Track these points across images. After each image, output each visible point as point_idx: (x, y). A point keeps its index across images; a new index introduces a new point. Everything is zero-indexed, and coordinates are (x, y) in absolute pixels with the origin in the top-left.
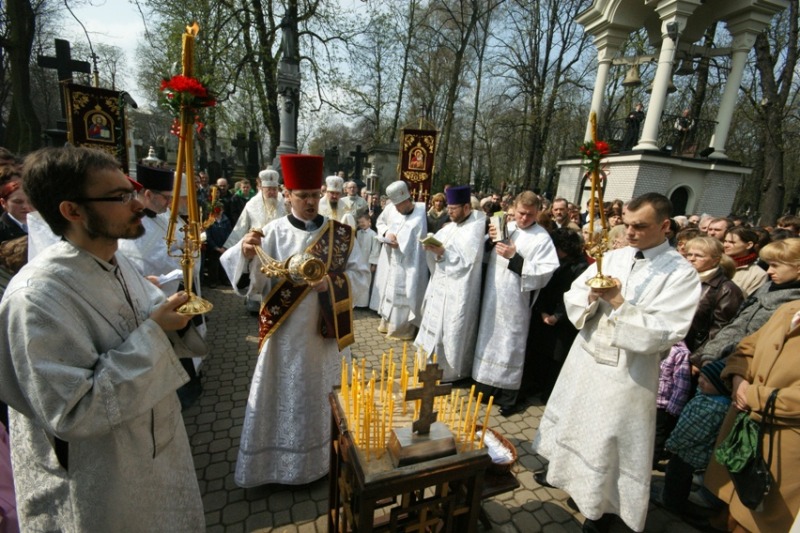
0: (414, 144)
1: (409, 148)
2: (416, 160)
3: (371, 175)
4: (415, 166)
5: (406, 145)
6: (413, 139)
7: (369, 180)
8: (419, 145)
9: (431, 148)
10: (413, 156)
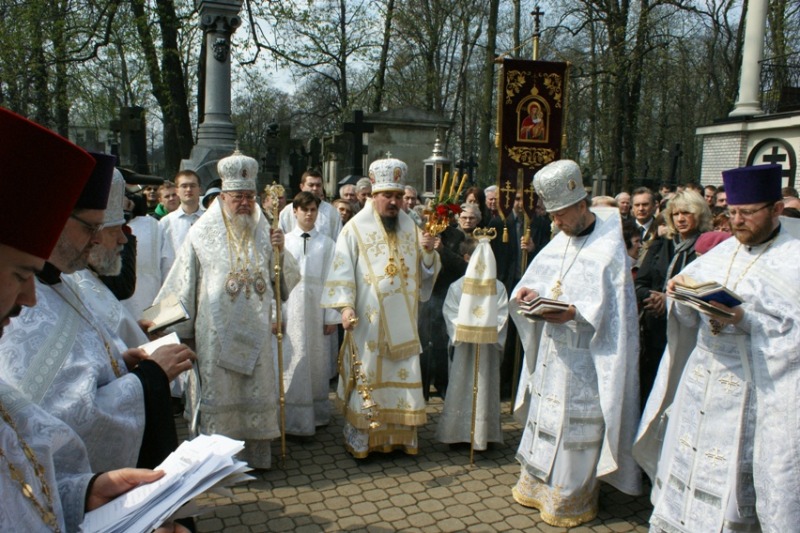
0: (526, 90)
1: (517, 98)
2: (530, 122)
3: (435, 158)
4: (531, 133)
5: (510, 93)
6: (522, 81)
7: (430, 168)
8: (535, 91)
9: (557, 97)
10: (524, 114)
